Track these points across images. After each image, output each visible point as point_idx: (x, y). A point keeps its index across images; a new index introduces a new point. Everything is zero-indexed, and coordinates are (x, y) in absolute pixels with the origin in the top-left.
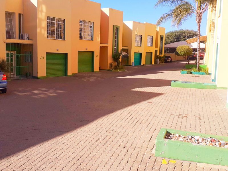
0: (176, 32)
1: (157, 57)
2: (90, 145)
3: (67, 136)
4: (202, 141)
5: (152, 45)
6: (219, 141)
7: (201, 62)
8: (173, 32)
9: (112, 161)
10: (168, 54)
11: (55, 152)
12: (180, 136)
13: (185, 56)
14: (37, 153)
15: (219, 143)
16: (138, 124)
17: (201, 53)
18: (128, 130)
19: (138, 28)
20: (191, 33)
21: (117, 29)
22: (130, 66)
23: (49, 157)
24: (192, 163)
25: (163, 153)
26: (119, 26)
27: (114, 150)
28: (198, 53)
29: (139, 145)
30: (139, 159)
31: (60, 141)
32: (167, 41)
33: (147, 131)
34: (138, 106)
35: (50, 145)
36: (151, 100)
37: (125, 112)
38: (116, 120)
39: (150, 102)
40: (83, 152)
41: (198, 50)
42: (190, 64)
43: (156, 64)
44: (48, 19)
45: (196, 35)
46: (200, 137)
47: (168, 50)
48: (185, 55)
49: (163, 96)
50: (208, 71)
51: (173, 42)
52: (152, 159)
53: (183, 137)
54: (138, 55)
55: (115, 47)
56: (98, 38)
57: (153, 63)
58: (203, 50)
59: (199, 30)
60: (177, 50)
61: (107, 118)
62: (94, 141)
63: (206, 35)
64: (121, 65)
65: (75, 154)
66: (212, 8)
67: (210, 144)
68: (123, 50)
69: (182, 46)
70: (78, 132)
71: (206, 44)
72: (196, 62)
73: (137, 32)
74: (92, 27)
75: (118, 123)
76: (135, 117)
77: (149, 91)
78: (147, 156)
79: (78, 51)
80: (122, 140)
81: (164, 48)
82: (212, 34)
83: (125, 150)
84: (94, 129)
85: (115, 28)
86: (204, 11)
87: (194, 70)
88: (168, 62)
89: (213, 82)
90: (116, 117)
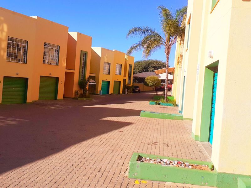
0: (145, 62)
1: (125, 87)
2: (65, 170)
3: (39, 163)
4: (170, 163)
5: (120, 74)
6: (184, 164)
7: (169, 93)
8: (141, 62)
9: (88, 182)
10: (136, 84)
11: (30, 177)
12: (150, 159)
13: (153, 87)
14: (11, 178)
15: (184, 165)
16: (110, 151)
17: (169, 84)
18: (101, 157)
19: (106, 56)
20: (160, 64)
21: (84, 55)
22: (97, 94)
23: (24, 181)
24: (161, 182)
25: (136, 174)
26: (87, 52)
27: (89, 173)
28: (166, 84)
29: (113, 169)
30: (114, 180)
31: (32, 167)
32: (136, 70)
33: (120, 157)
34: (110, 135)
35: (23, 171)
36: (122, 129)
37: (97, 140)
38: (88, 148)
39: (122, 131)
40: (59, 176)
41: (166, 81)
42: (158, 95)
43: (124, 93)
44: (9, 39)
45: (165, 66)
46: (168, 160)
47: (136, 79)
48: (153, 85)
49: (133, 125)
50: (175, 103)
51: (142, 72)
52: (126, 181)
53: (153, 160)
54: (106, 83)
55: (82, 74)
56: (64, 64)
57: (121, 92)
58: (171, 82)
59: (168, 62)
60: (146, 80)
61: (79, 146)
62: (68, 167)
63: (174, 67)
64: (87, 94)
65: (51, 178)
66: (181, 41)
67: (176, 165)
68: (91, 77)
69: (151, 76)
70: (50, 159)
71: (174, 76)
72: (164, 93)
73: (105, 59)
74: (58, 51)
75: (90, 150)
76: (107, 145)
77: (120, 121)
78: (121, 178)
79: (41, 76)
80: (96, 165)
81: (133, 78)
82: (180, 67)
83: (100, 173)
84: (67, 156)
85: (83, 54)
86: (173, 44)
87: (162, 101)
88: (136, 92)
89: (180, 114)
90: (88, 145)
